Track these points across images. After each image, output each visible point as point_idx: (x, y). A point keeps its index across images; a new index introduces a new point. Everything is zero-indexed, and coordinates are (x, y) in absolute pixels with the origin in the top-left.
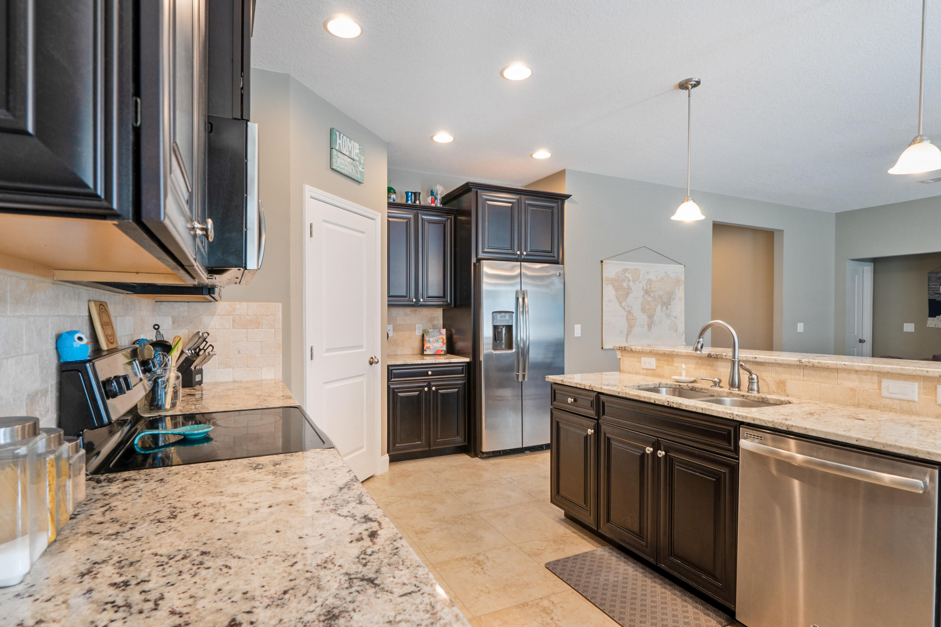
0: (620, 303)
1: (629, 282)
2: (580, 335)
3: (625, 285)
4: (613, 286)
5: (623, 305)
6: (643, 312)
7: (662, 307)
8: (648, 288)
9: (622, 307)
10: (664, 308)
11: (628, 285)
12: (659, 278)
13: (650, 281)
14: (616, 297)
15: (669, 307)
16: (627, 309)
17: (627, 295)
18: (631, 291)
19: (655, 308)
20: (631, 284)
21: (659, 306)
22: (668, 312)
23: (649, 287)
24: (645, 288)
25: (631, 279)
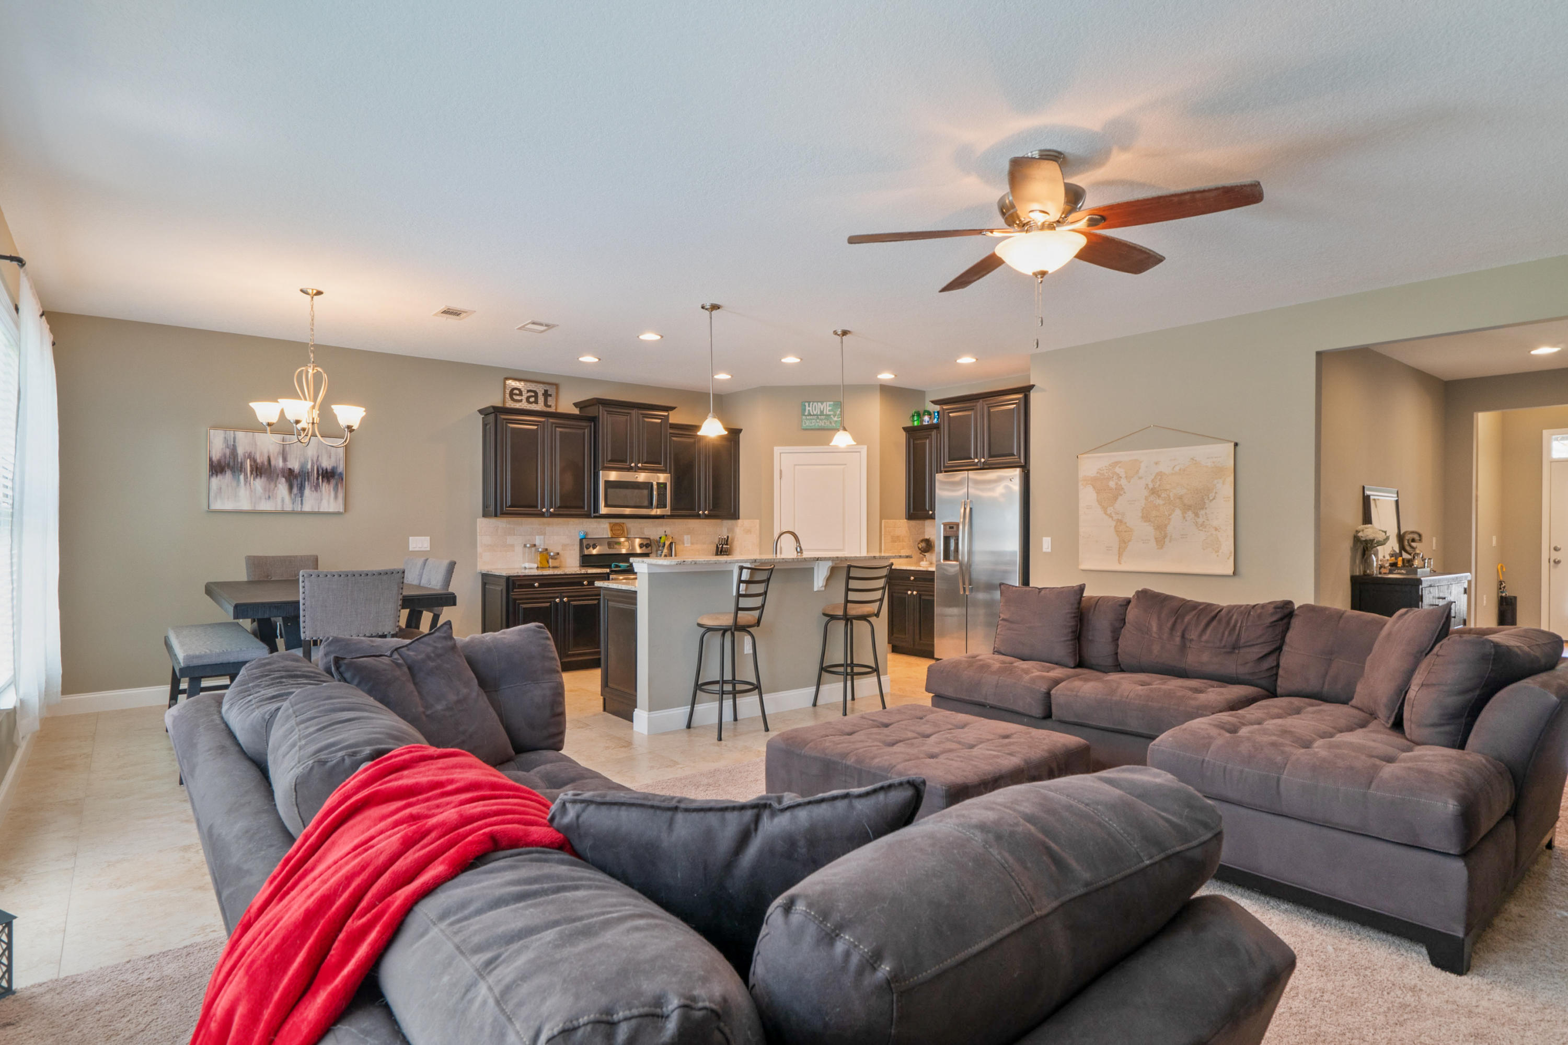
0: (1105, 510)
1: (1120, 480)
2: (1049, 550)
3: (1112, 484)
4: (1094, 487)
5: (1109, 512)
6: (1145, 521)
7: (1184, 513)
8: (1157, 486)
9: (1107, 515)
10: (1190, 514)
11: (1117, 484)
12: (1177, 469)
13: (1160, 475)
14: (1098, 501)
15: (1202, 512)
16: (1116, 517)
17: (1116, 498)
18: (1122, 492)
19: (1169, 515)
20: (1123, 482)
21: (1178, 512)
22: (1200, 520)
23: (1158, 483)
24: (1151, 486)
25: (1123, 474)
